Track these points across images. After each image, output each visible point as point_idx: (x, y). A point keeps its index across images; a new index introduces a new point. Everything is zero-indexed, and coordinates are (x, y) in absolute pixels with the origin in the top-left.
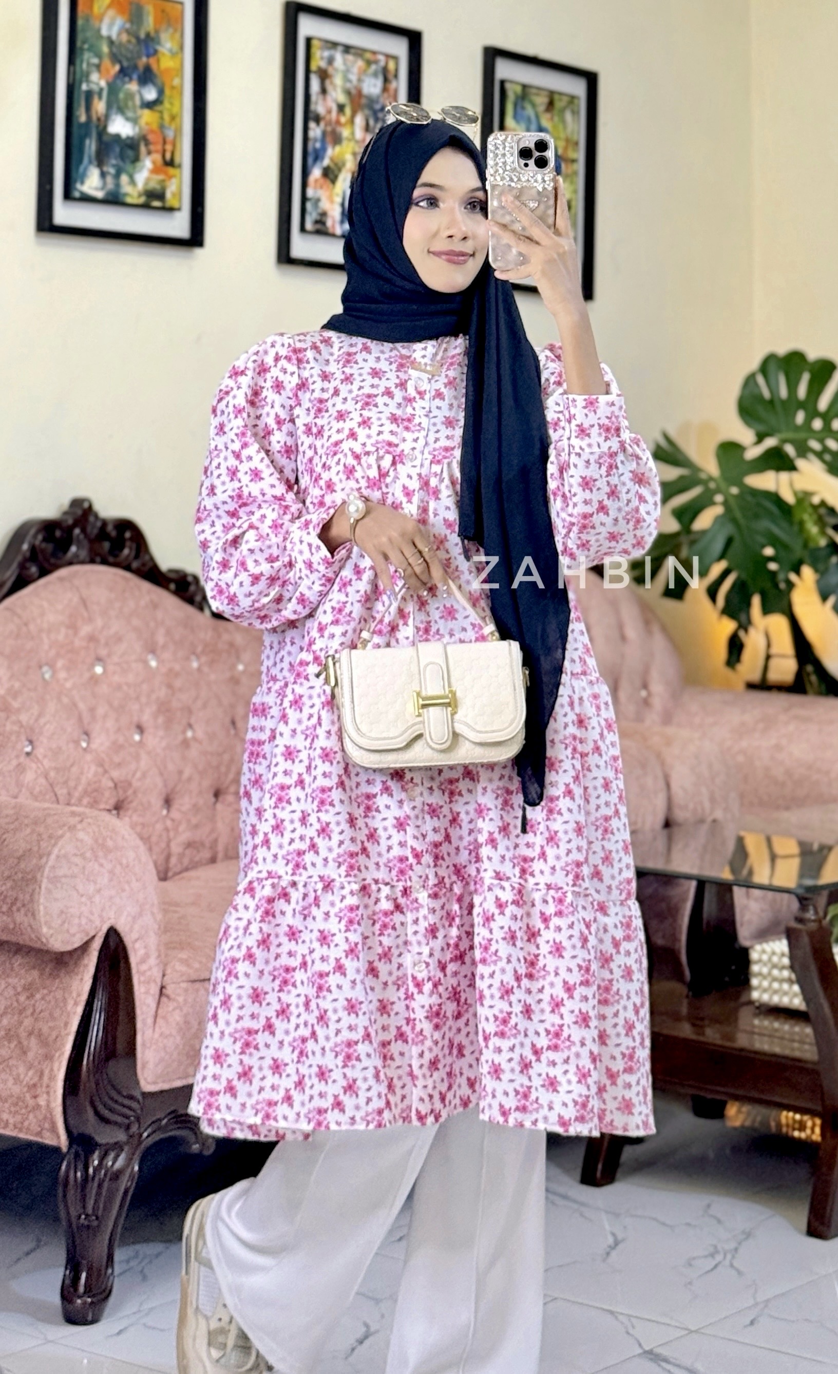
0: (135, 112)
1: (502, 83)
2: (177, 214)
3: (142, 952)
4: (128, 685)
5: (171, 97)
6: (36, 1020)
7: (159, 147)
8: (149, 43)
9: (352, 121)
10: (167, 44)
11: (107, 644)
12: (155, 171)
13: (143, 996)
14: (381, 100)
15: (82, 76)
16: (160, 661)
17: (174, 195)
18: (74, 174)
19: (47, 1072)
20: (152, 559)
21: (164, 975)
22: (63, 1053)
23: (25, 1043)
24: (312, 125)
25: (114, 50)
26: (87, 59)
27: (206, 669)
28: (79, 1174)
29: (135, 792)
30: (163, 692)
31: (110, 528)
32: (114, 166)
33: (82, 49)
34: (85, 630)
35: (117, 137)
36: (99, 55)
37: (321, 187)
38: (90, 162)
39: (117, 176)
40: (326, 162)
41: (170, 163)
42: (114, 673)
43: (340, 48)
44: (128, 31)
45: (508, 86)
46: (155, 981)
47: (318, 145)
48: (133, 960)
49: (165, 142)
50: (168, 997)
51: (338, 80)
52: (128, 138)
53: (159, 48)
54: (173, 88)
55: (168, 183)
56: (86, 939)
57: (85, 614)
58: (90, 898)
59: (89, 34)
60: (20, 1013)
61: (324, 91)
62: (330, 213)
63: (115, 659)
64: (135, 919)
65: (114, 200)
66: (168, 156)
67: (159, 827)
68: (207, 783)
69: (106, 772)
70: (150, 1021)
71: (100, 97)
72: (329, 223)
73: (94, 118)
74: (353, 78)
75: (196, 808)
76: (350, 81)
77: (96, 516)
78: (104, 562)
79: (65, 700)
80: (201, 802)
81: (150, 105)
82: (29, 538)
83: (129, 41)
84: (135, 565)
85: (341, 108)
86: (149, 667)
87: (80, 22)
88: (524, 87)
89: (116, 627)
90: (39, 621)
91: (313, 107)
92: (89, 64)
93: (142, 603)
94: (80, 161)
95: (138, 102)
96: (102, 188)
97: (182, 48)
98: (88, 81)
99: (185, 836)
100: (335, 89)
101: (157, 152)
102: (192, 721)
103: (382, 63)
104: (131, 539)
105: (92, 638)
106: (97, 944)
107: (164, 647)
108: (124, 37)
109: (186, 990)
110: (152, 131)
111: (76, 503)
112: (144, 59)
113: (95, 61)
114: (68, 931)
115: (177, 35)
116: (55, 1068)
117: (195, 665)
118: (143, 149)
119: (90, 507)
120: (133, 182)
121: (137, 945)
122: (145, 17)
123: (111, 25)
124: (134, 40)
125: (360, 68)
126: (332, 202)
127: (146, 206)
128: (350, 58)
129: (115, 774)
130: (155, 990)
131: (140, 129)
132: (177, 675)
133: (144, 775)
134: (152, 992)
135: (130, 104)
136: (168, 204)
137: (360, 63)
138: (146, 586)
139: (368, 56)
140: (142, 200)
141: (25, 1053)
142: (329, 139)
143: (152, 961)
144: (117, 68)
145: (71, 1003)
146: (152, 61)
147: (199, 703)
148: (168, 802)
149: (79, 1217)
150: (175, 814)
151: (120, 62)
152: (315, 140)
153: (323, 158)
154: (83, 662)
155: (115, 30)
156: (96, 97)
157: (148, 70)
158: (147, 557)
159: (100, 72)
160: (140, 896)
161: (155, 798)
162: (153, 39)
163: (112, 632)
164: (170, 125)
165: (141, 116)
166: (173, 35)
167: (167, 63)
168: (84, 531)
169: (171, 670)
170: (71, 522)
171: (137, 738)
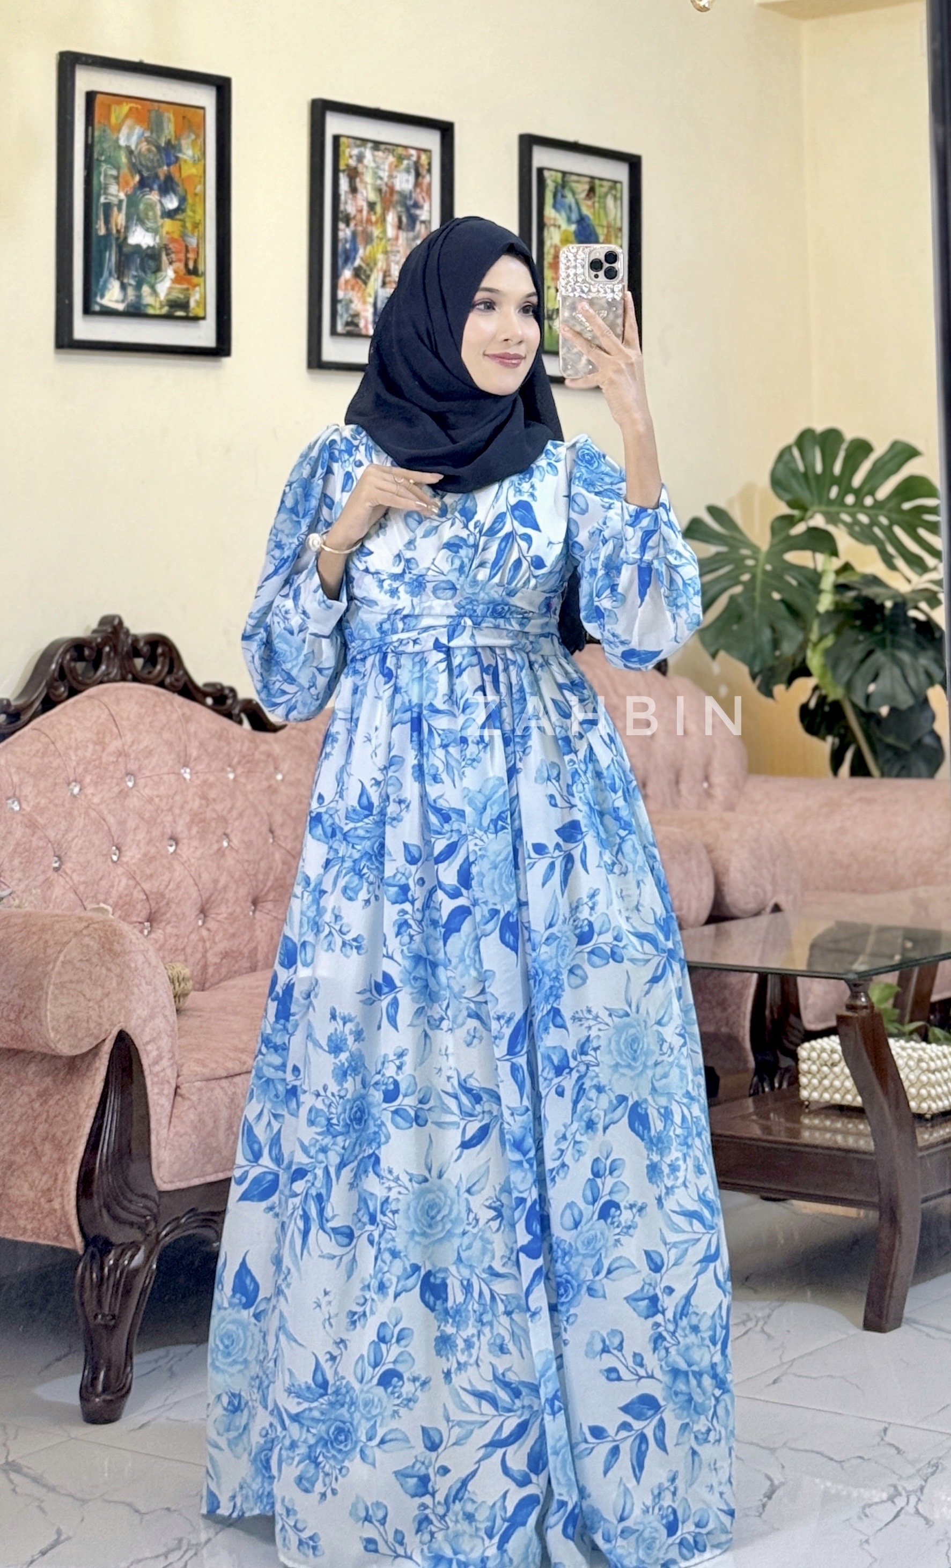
0: (156, 222)
1: (540, 171)
2: (202, 322)
3: (155, 1053)
4: (160, 797)
5: (193, 205)
6: (51, 1125)
7: (182, 256)
8: (169, 152)
9: (383, 220)
10: (188, 152)
11: (136, 759)
12: (177, 280)
13: (155, 1097)
14: (414, 195)
15: (99, 189)
16: (194, 773)
17: (198, 303)
18: (93, 288)
19: (60, 1176)
20: (186, 673)
21: (178, 1076)
22: (75, 1156)
23: (39, 1149)
24: (342, 226)
25: (134, 160)
26: (105, 170)
27: (243, 780)
28: (94, 1276)
29: (168, 904)
30: (196, 804)
31: (142, 644)
32: (134, 277)
33: (98, 161)
34: (115, 744)
35: (138, 247)
36: (117, 167)
37: (353, 289)
38: (110, 275)
39: (138, 287)
40: (358, 262)
41: (194, 272)
42: (146, 786)
43: (370, 145)
44: (148, 141)
45: (546, 174)
46: (169, 1082)
47: (348, 246)
48: (145, 1062)
49: (187, 250)
50: (182, 1096)
51: (368, 178)
52: (149, 247)
53: (180, 155)
54: (196, 195)
55: (191, 292)
56: (95, 1043)
57: (115, 730)
58: (99, 1002)
59: (106, 145)
60: (35, 1118)
61: (354, 190)
62: (363, 314)
63: (147, 773)
64: (146, 1022)
65: (135, 312)
66: (191, 266)
67: (194, 937)
68: (243, 891)
69: (138, 883)
70: (165, 1121)
71: (120, 210)
72: (362, 324)
73: (114, 231)
74: (384, 175)
75: (232, 918)
76: (381, 178)
77: (127, 633)
78: (138, 679)
79: (93, 814)
80: (238, 910)
81: (170, 214)
82: (57, 657)
83: (149, 150)
84: (169, 681)
85: (372, 206)
86: (183, 779)
87: (97, 132)
88: (564, 174)
89: (147, 741)
90: (66, 739)
91: (342, 207)
92: (106, 176)
93: (175, 717)
94: (101, 275)
95: (159, 213)
96: (123, 301)
97: (204, 154)
98: (105, 193)
99: (222, 945)
100: (366, 188)
101: (179, 260)
102: (228, 831)
103: (414, 158)
104: (163, 654)
105: (121, 753)
106: (107, 1047)
107: (198, 759)
108: (144, 146)
109: (200, 1089)
110: (173, 240)
111: (105, 621)
112: (165, 168)
113: (114, 172)
114: (76, 1035)
115: (200, 141)
116: (69, 1171)
117: (231, 776)
118: (164, 258)
119: (121, 623)
120: (154, 292)
121: (149, 1048)
122: (164, 124)
124: (154, 149)
125: (391, 165)
126: (364, 302)
127: (169, 317)
128: (380, 154)
129: (147, 886)
130: (169, 1090)
131: (161, 238)
132: (211, 786)
133: (178, 887)
134: (166, 1092)
135: (150, 214)
136: (191, 315)
137: (391, 159)
138: (178, 700)
139: (400, 150)
140: (165, 310)
141: (40, 1158)
142: (359, 239)
143: (165, 1063)
144: (137, 178)
145: (83, 1105)
147: (235, 813)
148: (203, 912)
149: (96, 1316)
150: (212, 924)
151: (140, 173)
152: (346, 241)
153: (354, 259)
154: (112, 778)
155: (134, 139)
156: (115, 209)
157: (169, 178)
158: (181, 673)
159: (118, 184)
160: (151, 998)
161: (190, 910)
162: (174, 147)
163: (142, 746)
164: (193, 232)
165: (162, 226)
166: (194, 141)
167: (188, 170)
168: (114, 648)
169: (205, 782)
170: (99, 640)
171: (172, 849)
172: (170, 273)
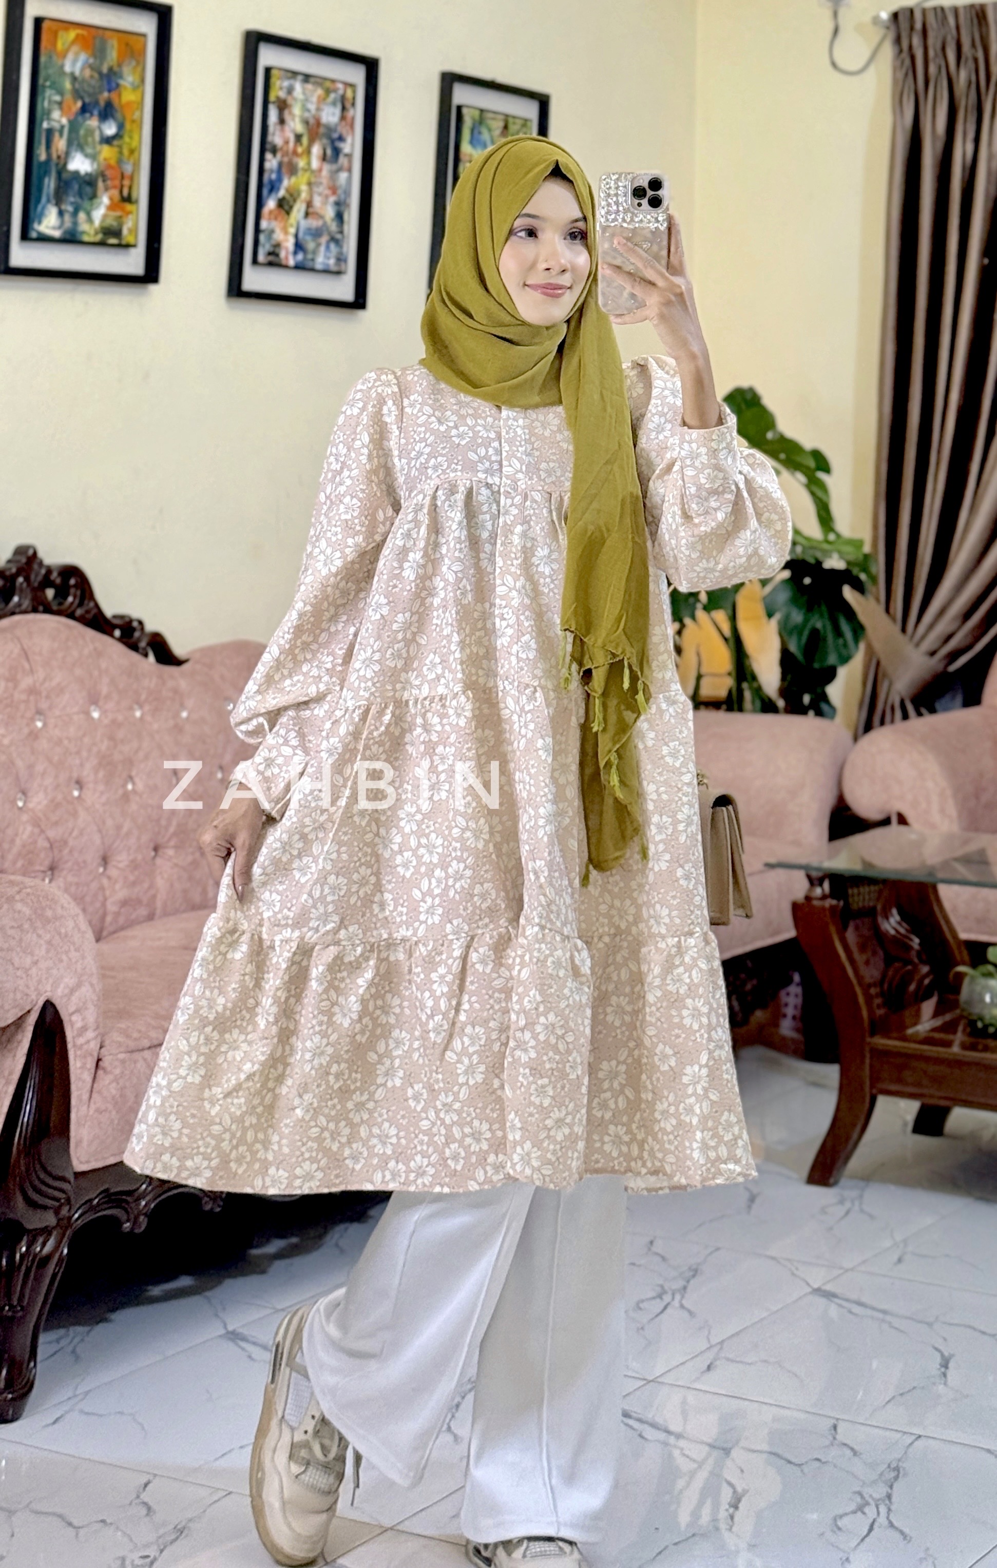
0: (94, 148)
1: (459, 108)
2: (133, 251)
3: (79, 1025)
4: (68, 738)
5: (131, 131)
7: (117, 182)
8: (110, 79)
9: (308, 151)
10: (128, 79)
11: (48, 696)
12: (111, 208)
13: (79, 1071)
14: (338, 128)
15: (43, 114)
16: (104, 712)
17: (130, 231)
18: (32, 213)
20: (97, 606)
21: (101, 1047)
24: (269, 156)
25: (77, 86)
26: (49, 96)
27: (148, 718)
28: (4, 1263)
29: (71, 852)
30: (104, 746)
31: (54, 575)
32: (72, 203)
33: (44, 87)
34: (26, 682)
35: (76, 174)
36: (61, 92)
37: (276, 219)
38: (49, 201)
39: (75, 214)
40: (282, 193)
41: (128, 199)
42: (56, 726)
43: (300, 78)
44: (91, 67)
45: (464, 111)
46: (91, 1055)
47: (273, 176)
48: (69, 1033)
49: (122, 177)
50: (104, 1069)
51: (297, 110)
52: (87, 174)
53: (121, 82)
54: (133, 121)
55: (124, 220)
56: (20, 1014)
57: (27, 666)
58: (27, 971)
59: (51, 71)
61: (282, 121)
62: (284, 244)
63: (57, 713)
64: (72, 991)
65: (71, 239)
66: (125, 192)
67: (94, 885)
68: (145, 838)
69: (42, 831)
70: (85, 1096)
71: (61, 135)
72: (283, 255)
73: (54, 156)
74: (312, 107)
75: (134, 865)
76: (309, 111)
77: (41, 563)
78: (48, 610)
79: (3, 757)
80: (140, 857)
81: (108, 141)
83: (92, 77)
84: (79, 612)
85: (298, 137)
86: (93, 719)
87: (43, 59)
88: (481, 110)
89: (58, 677)
91: (270, 138)
92: (50, 101)
93: (86, 652)
94: (39, 200)
95: (97, 137)
96: (59, 228)
97: (143, 80)
98: (49, 119)
99: (121, 893)
100: (294, 120)
101: (115, 187)
102: (133, 773)
104: (75, 586)
105: (32, 691)
106: (32, 1019)
107: (108, 697)
108: (88, 73)
109: (123, 1062)
110: (109, 167)
111: (20, 551)
112: (106, 94)
113: (57, 98)
114: (2, 1007)
115: (139, 69)
117: (138, 714)
118: (100, 184)
119: (35, 554)
120: (90, 219)
121: (74, 1018)
122: (108, 51)
123: (74, 62)
124: (96, 75)
125: (318, 97)
126: (286, 233)
127: (102, 244)
128: (310, 86)
129: (51, 833)
130: (91, 1063)
131: (99, 165)
132: (119, 725)
133: (81, 834)
134: (88, 1066)
135: (90, 139)
136: (124, 242)
137: (319, 92)
138: (91, 634)
139: (328, 84)
140: (98, 238)
142: (285, 170)
143: (90, 1034)
144: (79, 104)
145: (2, 1081)
146: (114, 96)
147: (141, 754)
148: (105, 860)
150: (113, 872)
151: (82, 98)
152: (272, 171)
153: (279, 189)
154: (23, 717)
155: (79, 65)
156: (57, 135)
157: (109, 105)
158: (92, 604)
159: (61, 108)
160: (79, 966)
161: (92, 856)
162: (115, 74)
163: (54, 683)
164: (129, 158)
165: (100, 152)
166: (135, 68)
167: (128, 96)
168: (27, 579)
169: (114, 721)
170: (14, 570)
171: (76, 793)
172: (105, 200)
